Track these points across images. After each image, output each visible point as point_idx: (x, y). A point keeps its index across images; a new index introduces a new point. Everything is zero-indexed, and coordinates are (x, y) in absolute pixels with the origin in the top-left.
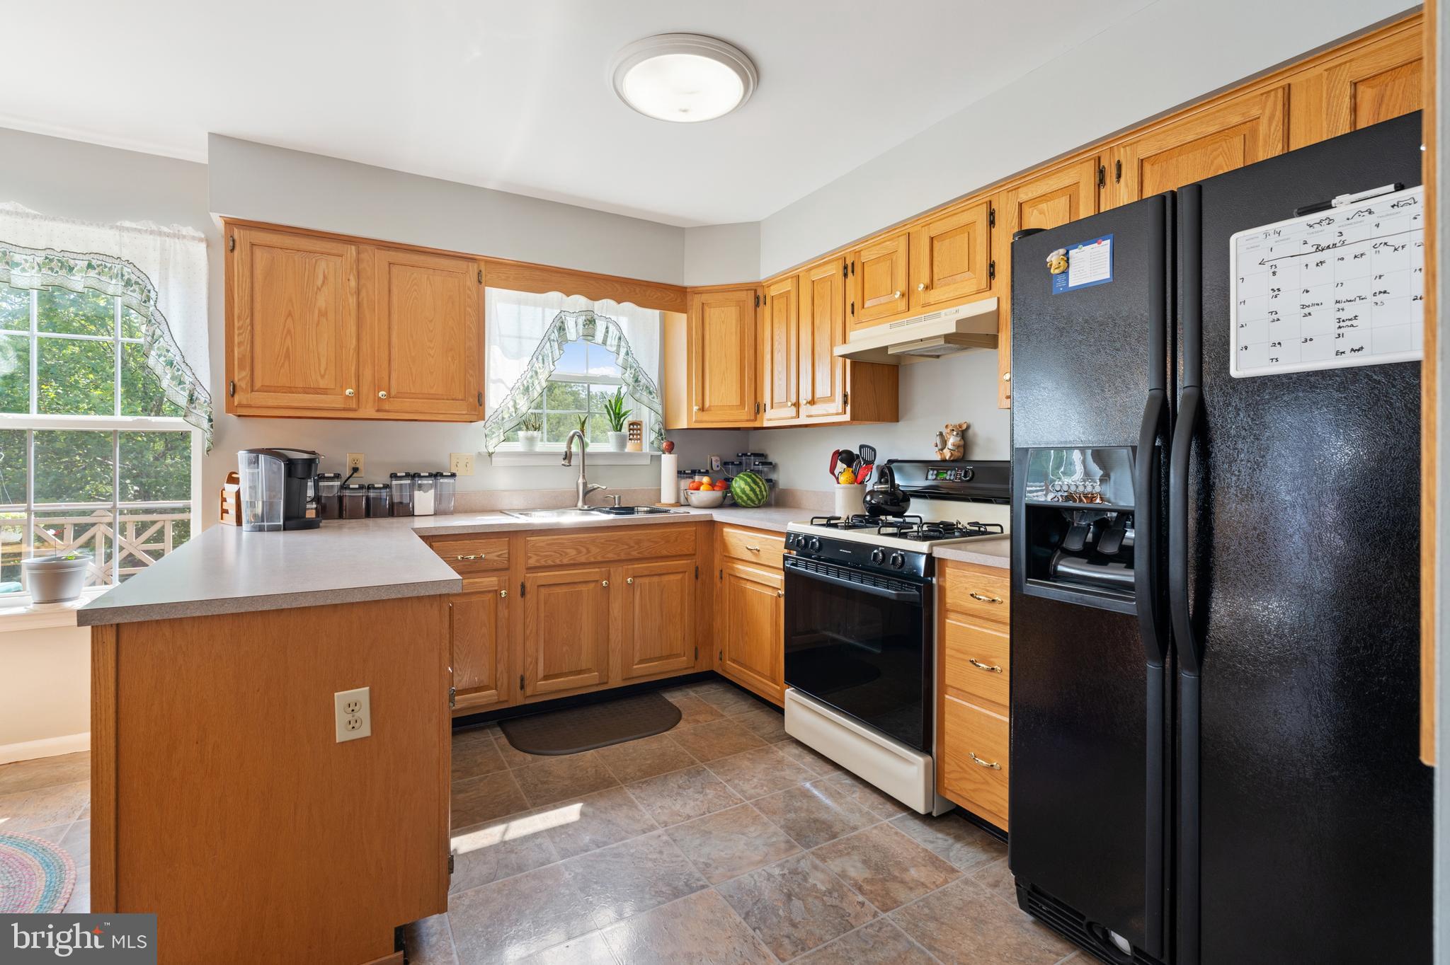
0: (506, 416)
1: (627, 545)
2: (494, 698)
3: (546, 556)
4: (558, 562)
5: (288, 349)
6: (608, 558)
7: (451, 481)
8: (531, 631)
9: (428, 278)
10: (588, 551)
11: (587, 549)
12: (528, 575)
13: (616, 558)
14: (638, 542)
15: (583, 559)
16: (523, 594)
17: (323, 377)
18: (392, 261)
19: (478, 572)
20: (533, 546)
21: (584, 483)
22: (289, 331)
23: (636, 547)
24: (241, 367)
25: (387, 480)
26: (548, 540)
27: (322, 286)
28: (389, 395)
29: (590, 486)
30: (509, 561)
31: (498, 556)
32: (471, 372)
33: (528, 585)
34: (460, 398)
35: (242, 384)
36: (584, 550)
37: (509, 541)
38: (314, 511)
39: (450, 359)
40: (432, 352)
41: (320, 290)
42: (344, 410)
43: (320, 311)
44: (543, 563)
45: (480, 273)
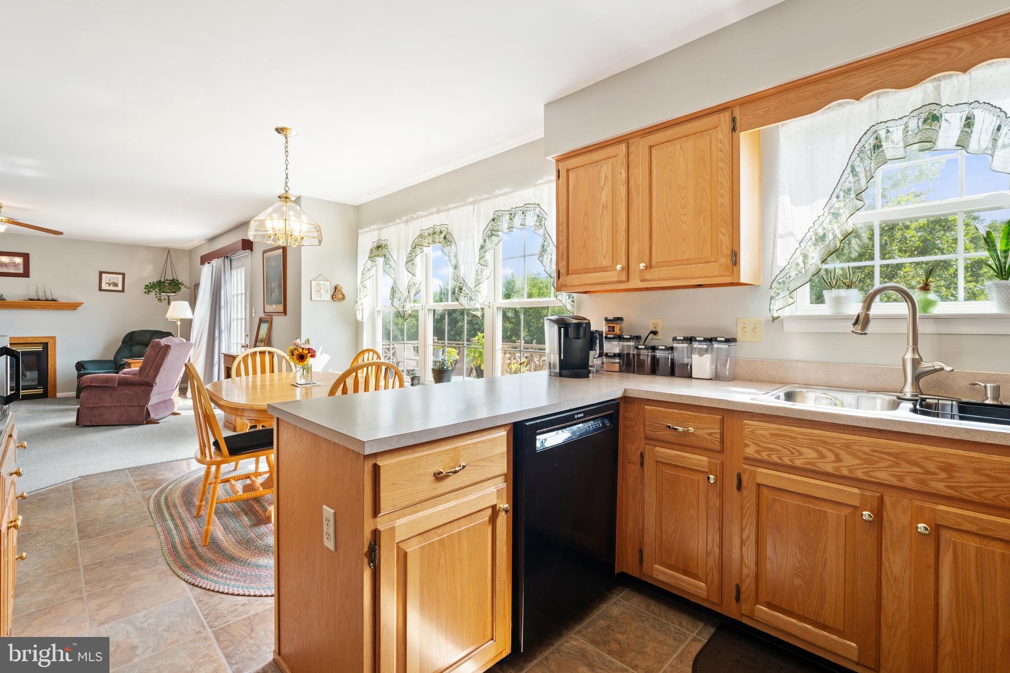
0: (793, 274)
1: (920, 467)
2: (702, 592)
3: (771, 450)
4: (787, 460)
5: (585, 240)
6: (877, 478)
8: (748, 536)
9: (681, 147)
10: (838, 459)
11: (837, 455)
12: (745, 467)
13: (894, 481)
14: (948, 468)
15: (829, 468)
16: (739, 487)
17: (604, 257)
18: (651, 144)
19: (687, 446)
20: (751, 431)
21: (914, 360)
22: (586, 227)
23: (944, 475)
24: (562, 260)
25: (670, 343)
26: (772, 429)
27: (604, 186)
28: (649, 267)
29: (926, 365)
30: (722, 441)
31: (710, 434)
32: (723, 230)
33: (745, 478)
34: (713, 259)
35: (563, 271)
36: (831, 457)
37: (723, 419)
38: (617, 365)
39: (701, 221)
40: (684, 219)
41: (603, 189)
42: (619, 282)
43: (603, 205)
44: (764, 455)
45: (734, 120)
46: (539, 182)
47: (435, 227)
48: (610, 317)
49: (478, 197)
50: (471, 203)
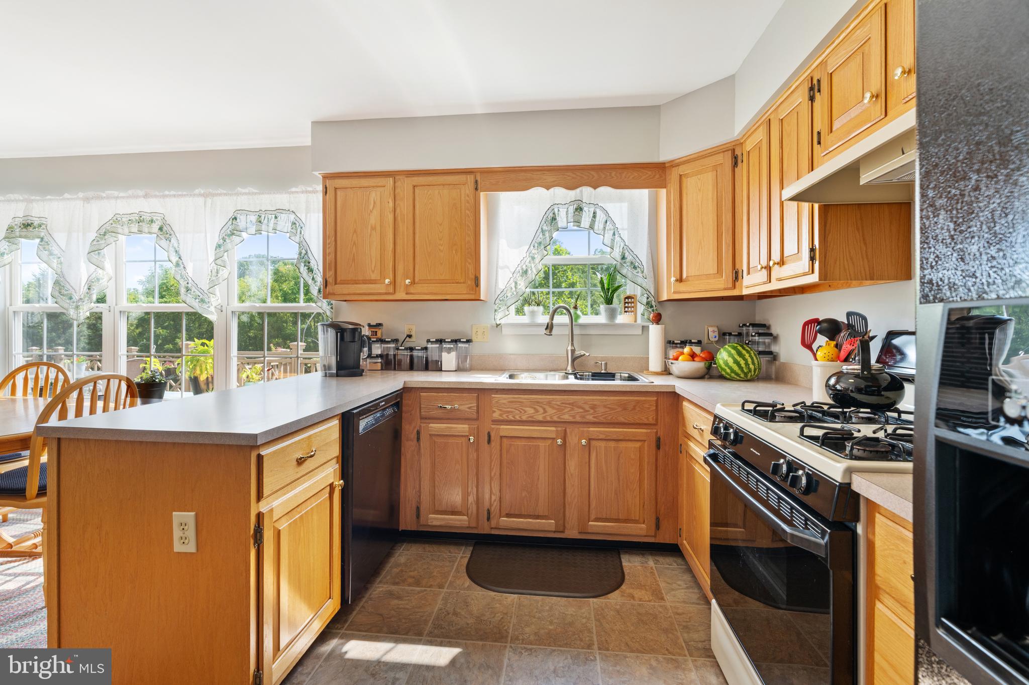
0: (509, 295)
1: (583, 408)
2: (466, 523)
3: (509, 412)
4: (518, 418)
5: (354, 254)
6: (564, 419)
7: (466, 345)
8: (495, 473)
9: (439, 193)
10: (545, 411)
11: (544, 409)
12: (493, 426)
13: (571, 419)
14: (594, 407)
15: (540, 418)
16: (489, 441)
17: (373, 272)
18: (415, 184)
19: (453, 419)
20: (497, 402)
21: (572, 350)
22: (354, 243)
23: (592, 411)
24: (330, 269)
25: (424, 344)
26: (509, 398)
27: (372, 211)
28: (413, 283)
29: (577, 353)
30: (478, 412)
31: (469, 408)
32: (470, 261)
33: (492, 435)
34: (462, 281)
35: (330, 280)
36: (541, 411)
37: (478, 397)
38: (380, 364)
39: (454, 252)
40: (442, 248)
41: (371, 213)
42: (386, 294)
43: (372, 227)
44: (505, 417)
45: (476, 182)
46: (294, 189)
47: (141, 213)
48: (373, 323)
49: (211, 190)
50: (200, 195)
